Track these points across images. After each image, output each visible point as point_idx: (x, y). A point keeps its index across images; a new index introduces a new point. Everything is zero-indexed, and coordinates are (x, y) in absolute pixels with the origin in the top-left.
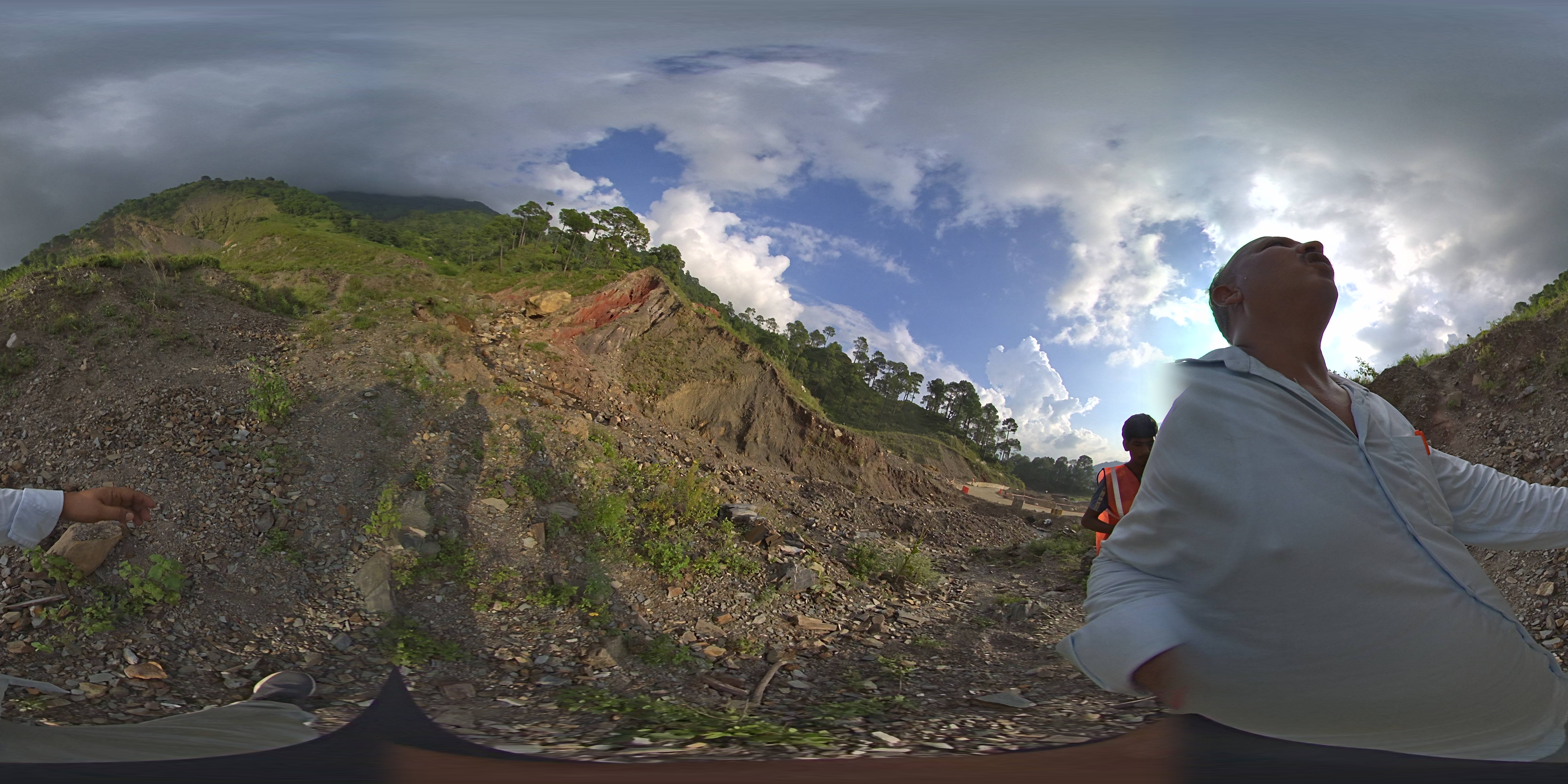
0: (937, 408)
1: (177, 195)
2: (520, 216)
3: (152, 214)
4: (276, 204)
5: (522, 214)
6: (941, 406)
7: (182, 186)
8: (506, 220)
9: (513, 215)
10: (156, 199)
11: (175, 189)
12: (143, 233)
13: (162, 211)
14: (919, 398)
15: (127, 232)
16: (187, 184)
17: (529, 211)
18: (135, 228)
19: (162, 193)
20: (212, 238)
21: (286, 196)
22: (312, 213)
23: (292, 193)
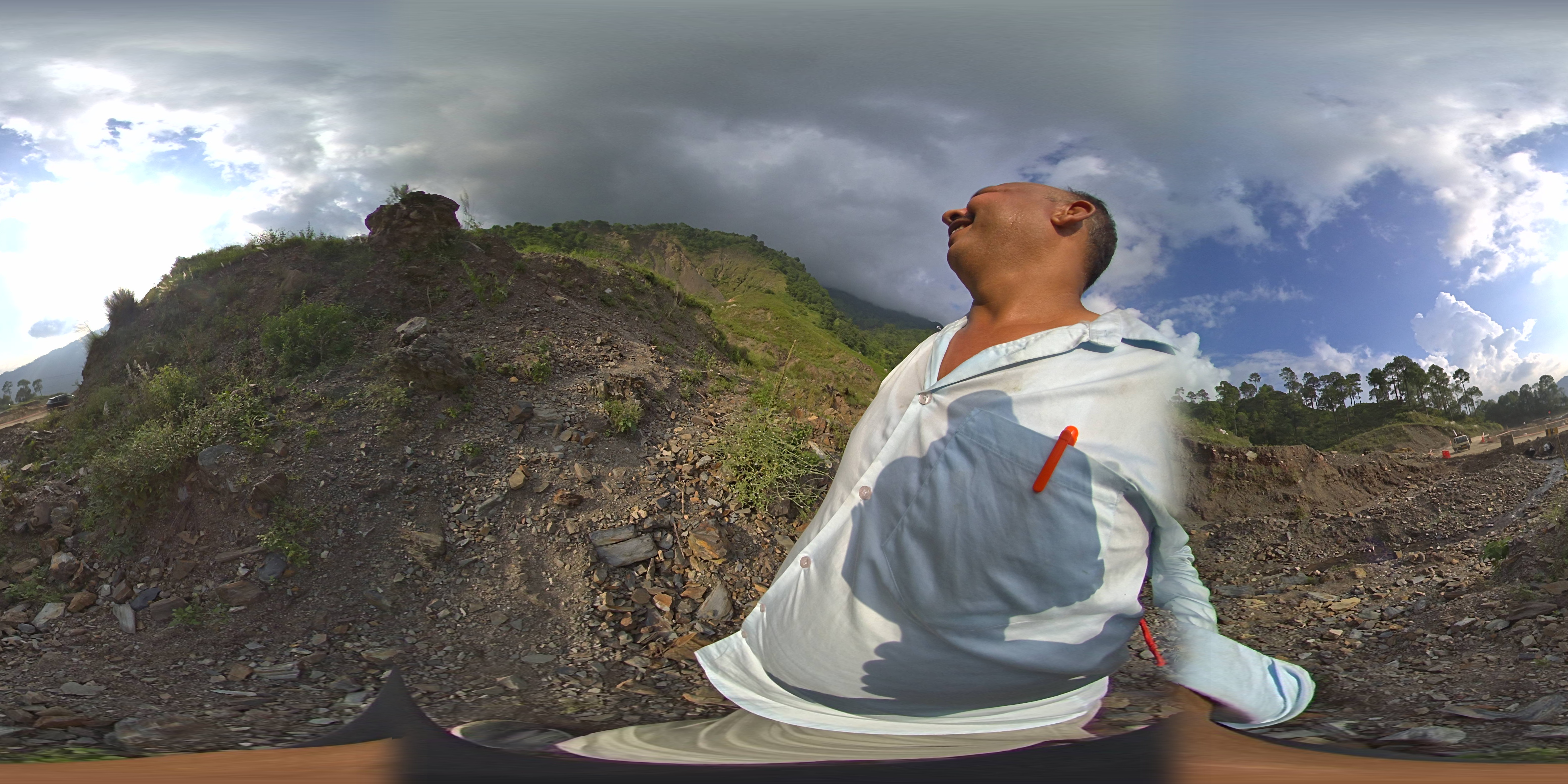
3: (692, 245)
4: (787, 284)
6: (1389, 393)
12: (672, 257)
15: (661, 250)
18: (669, 249)
20: (722, 290)
21: (800, 279)
22: (810, 302)
23: (804, 279)
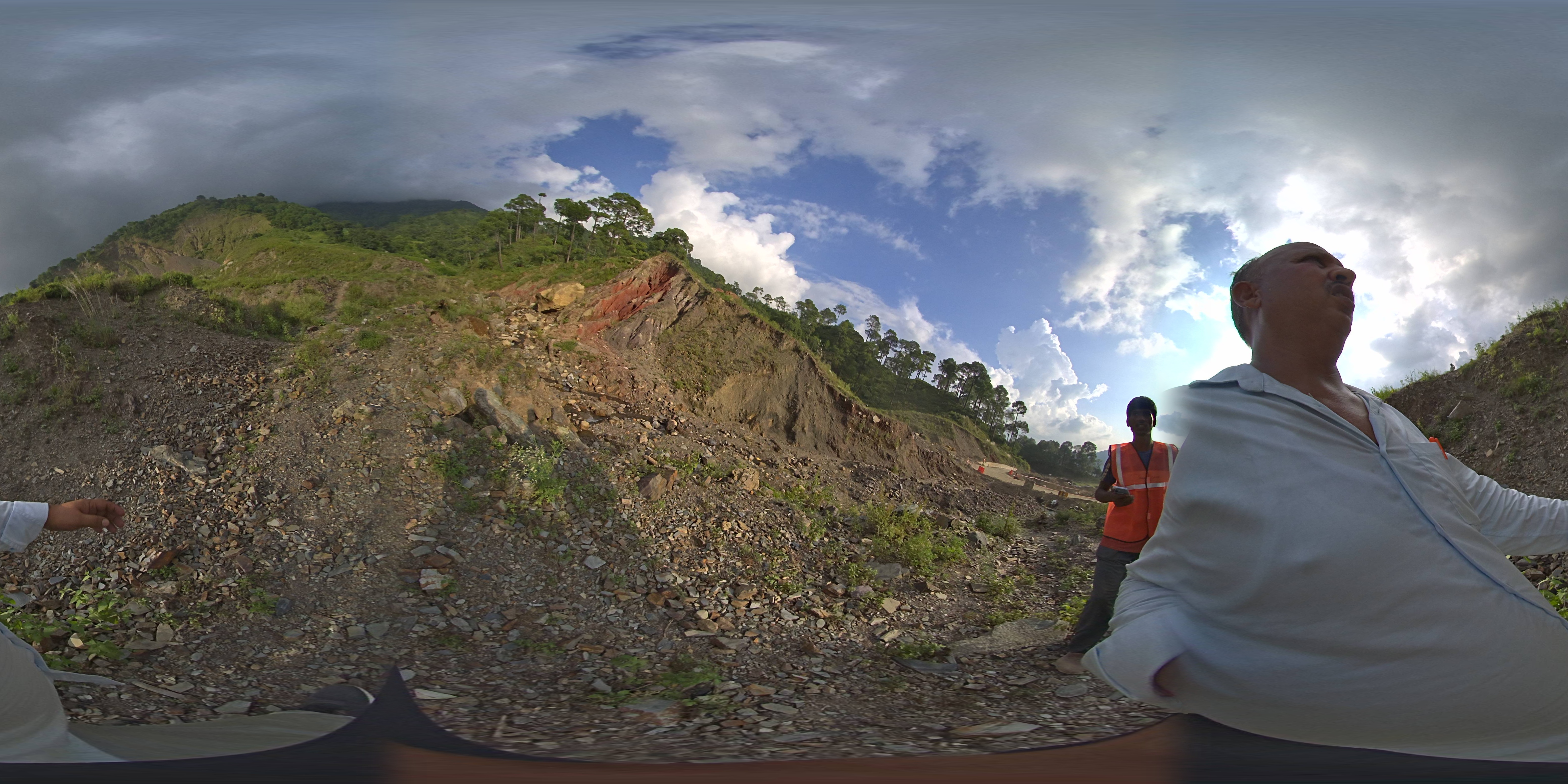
0: (947, 387)
1: (175, 216)
2: (512, 210)
3: (154, 235)
4: (269, 219)
5: (515, 208)
6: (952, 385)
7: (180, 206)
8: (498, 215)
9: (506, 210)
10: (155, 221)
11: (173, 210)
12: (145, 255)
13: (163, 233)
14: (930, 377)
15: (131, 255)
16: (184, 204)
17: (522, 205)
18: (138, 250)
19: (162, 215)
20: (211, 257)
21: (278, 210)
22: (305, 225)
23: (283, 208)
